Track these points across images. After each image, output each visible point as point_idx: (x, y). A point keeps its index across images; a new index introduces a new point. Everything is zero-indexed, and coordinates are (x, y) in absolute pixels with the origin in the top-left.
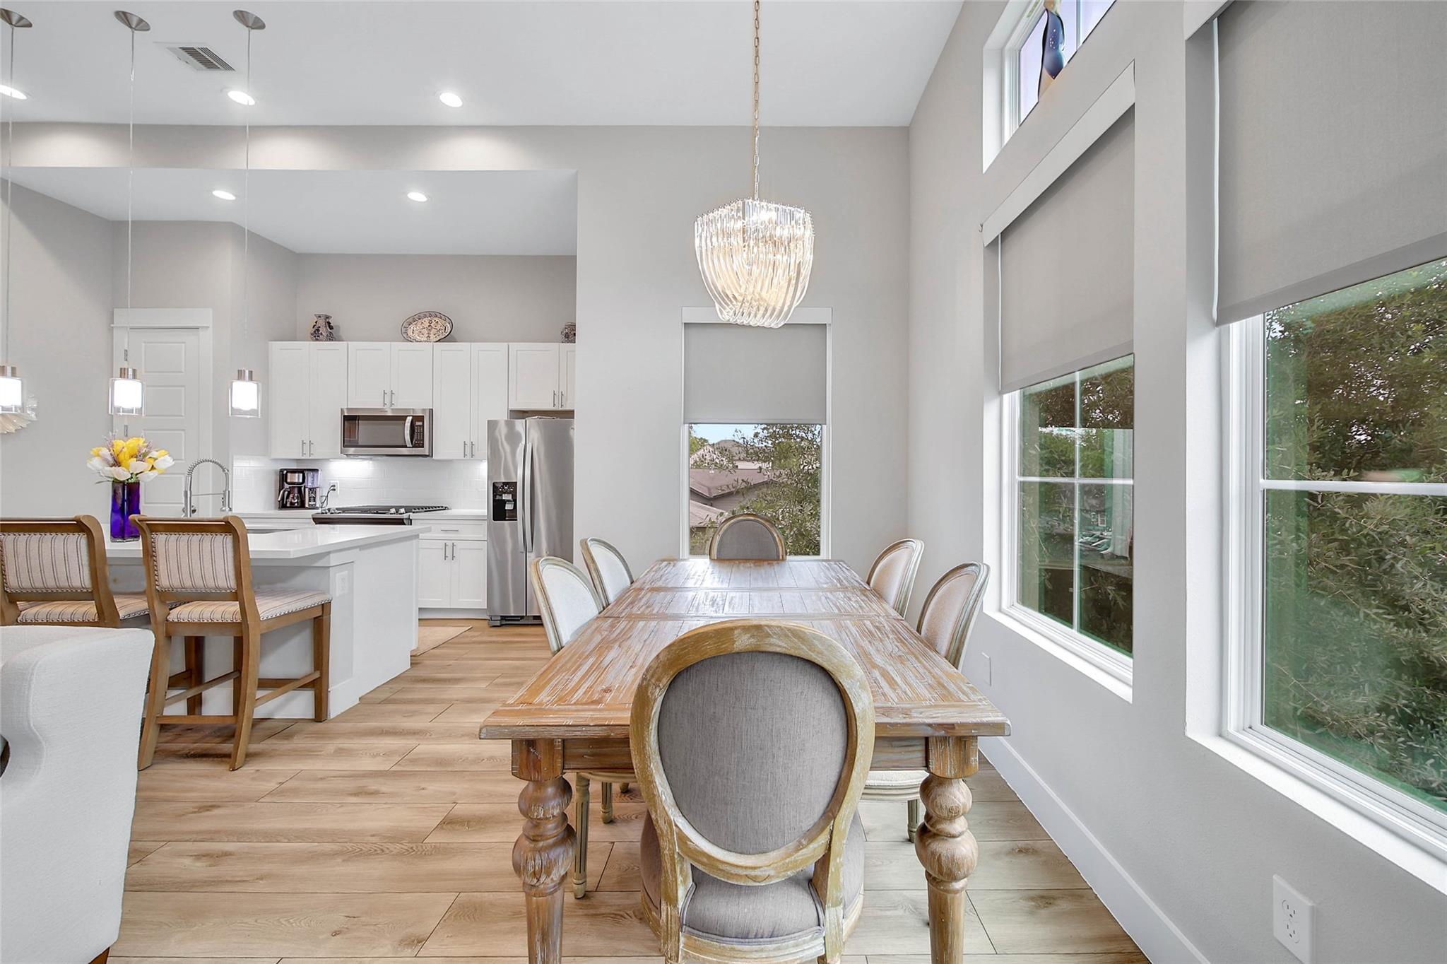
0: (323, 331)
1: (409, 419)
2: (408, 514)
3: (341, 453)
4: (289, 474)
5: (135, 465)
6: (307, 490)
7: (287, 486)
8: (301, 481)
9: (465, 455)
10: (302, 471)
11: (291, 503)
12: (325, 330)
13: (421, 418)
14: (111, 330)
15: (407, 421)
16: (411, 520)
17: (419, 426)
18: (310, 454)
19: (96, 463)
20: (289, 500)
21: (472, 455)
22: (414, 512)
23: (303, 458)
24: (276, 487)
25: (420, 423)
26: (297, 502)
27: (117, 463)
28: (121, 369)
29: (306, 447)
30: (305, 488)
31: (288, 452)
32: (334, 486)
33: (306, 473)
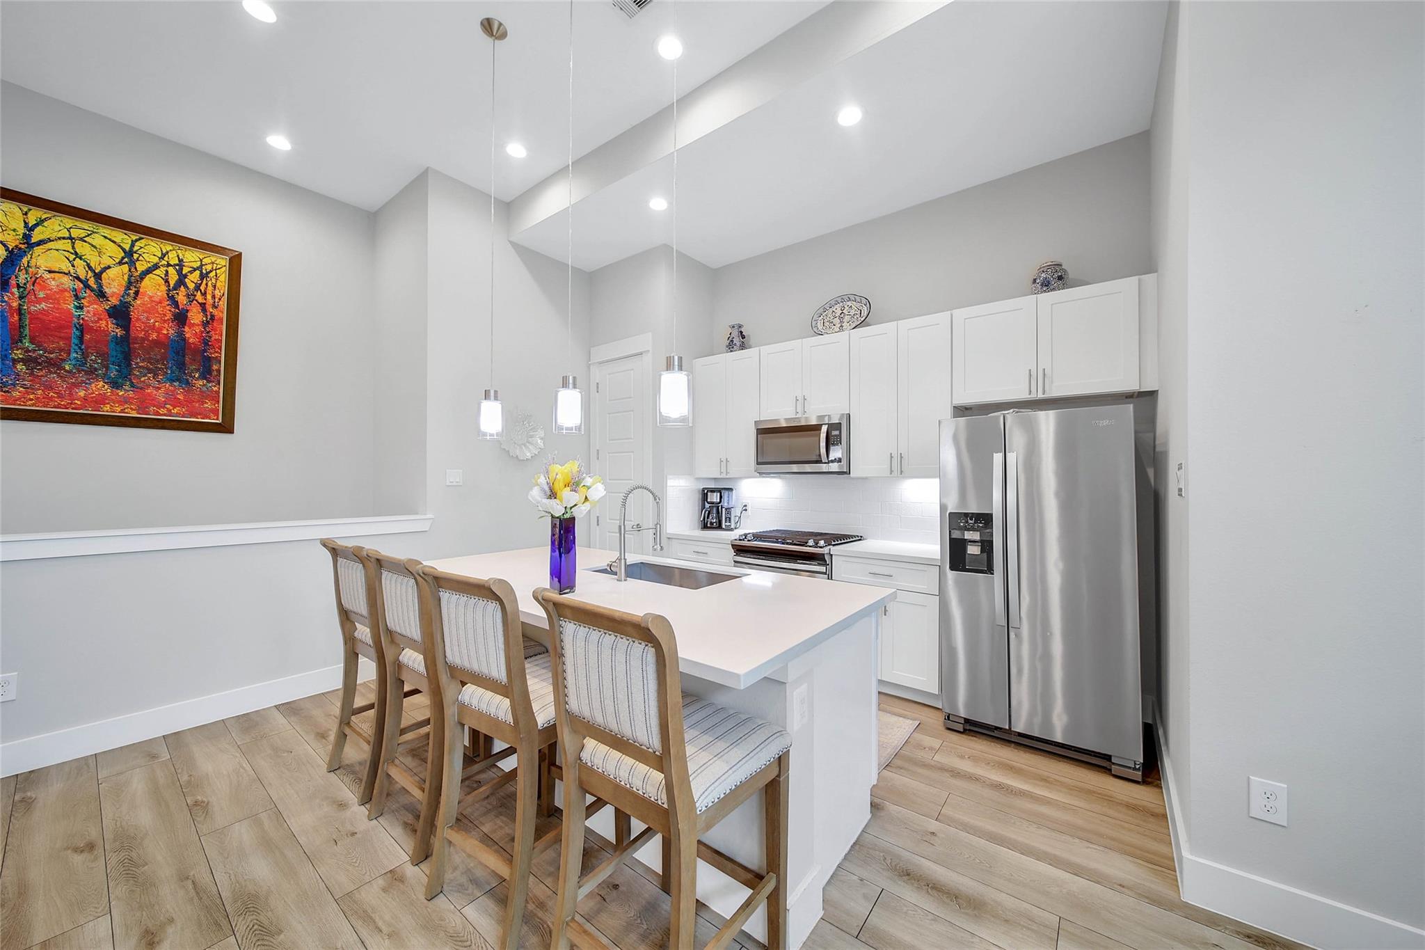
0: (737, 341)
1: (824, 428)
2: (829, 547)
3: (755, 471)
4: (709, 494)
5: (569, 498)
6: (724, 509)
7: (707, 505)
8: (718, 501)
9: (891, 472)
10: (720, 491)
11: (712, 523)
12: (739, 340)
13: (838, 426)
14: (589, 367)
15: (822, 430)
16: (831, 555)
17: (836, 435)
18: (727, 473)
19: (536, 494)
20: (709, 520)
21: (901, 472)
22: (834, 545)
23: (721, 477)
24: (699, 507)
25: (837, 433)
26: (716, 522)
27: (553, 495)
28: (563, 377)
29: (724, 464)
30: (722, 508)
31: (709, 471)
32: (745, 506)
33: (723, 492)
